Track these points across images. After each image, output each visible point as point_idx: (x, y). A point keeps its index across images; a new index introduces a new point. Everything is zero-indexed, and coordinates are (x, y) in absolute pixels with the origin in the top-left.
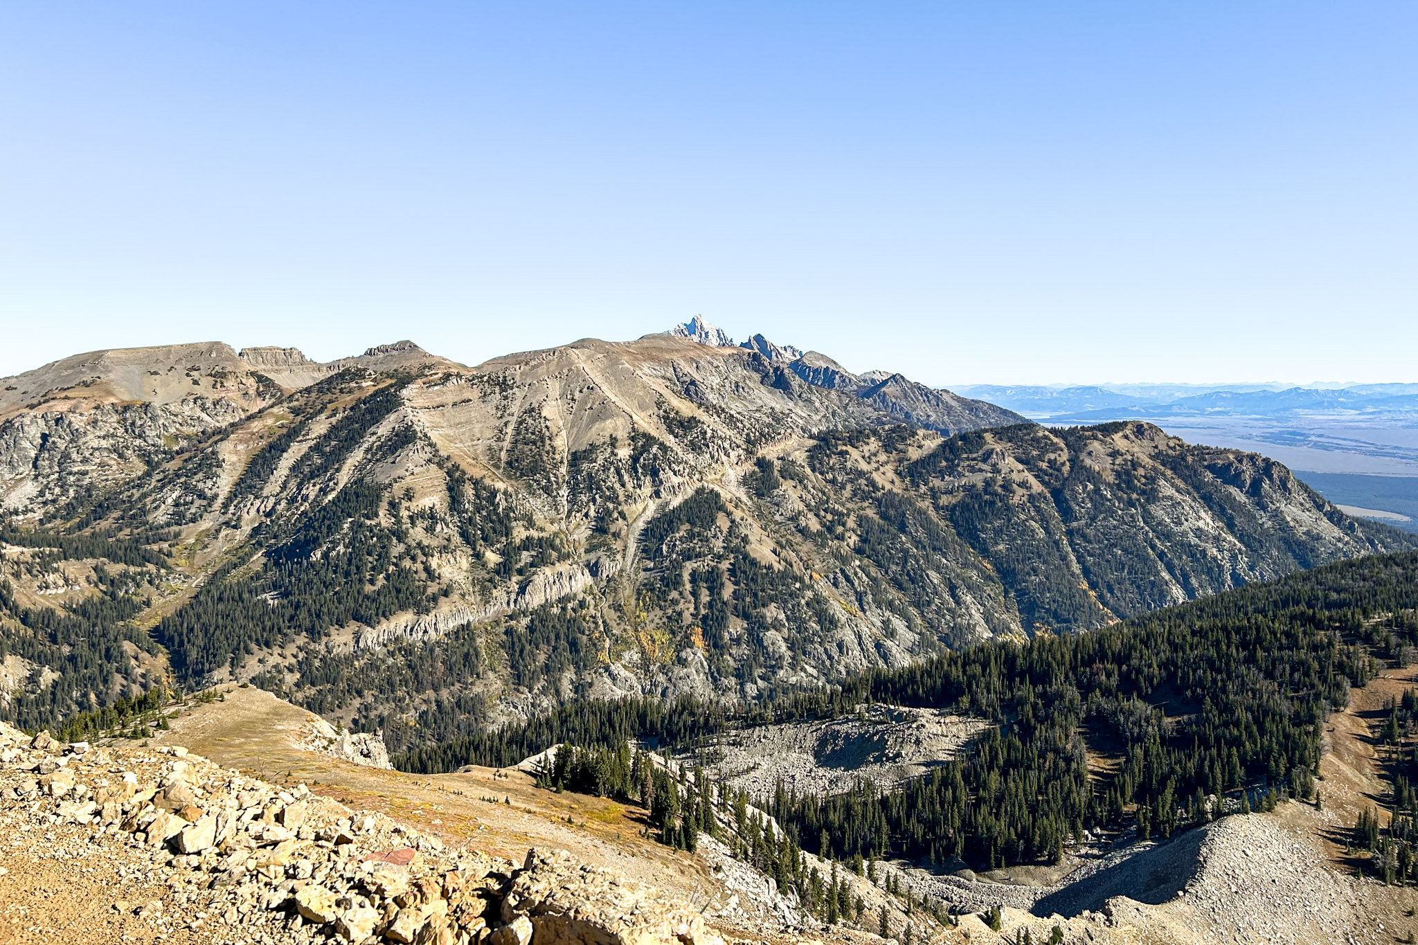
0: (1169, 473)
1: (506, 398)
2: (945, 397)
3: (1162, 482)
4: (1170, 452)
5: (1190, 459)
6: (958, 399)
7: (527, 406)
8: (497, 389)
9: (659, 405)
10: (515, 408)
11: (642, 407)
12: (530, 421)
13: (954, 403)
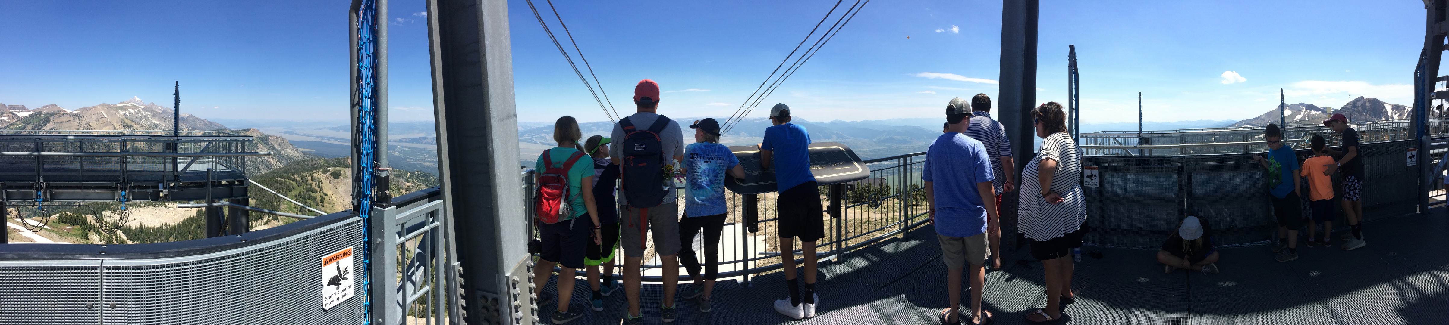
0: (261, 142)
1: (80, 120)
2: (205, 121)
3: (259, 144)
4: (261, 136)
5: (266, 138)
6: (208, 121)
7: (85, 122)
8: (78, 118)
9: (122, 122)
10: (83, 123)
11: (117, 123)
12: (86, 126)
13: (207, 123)
